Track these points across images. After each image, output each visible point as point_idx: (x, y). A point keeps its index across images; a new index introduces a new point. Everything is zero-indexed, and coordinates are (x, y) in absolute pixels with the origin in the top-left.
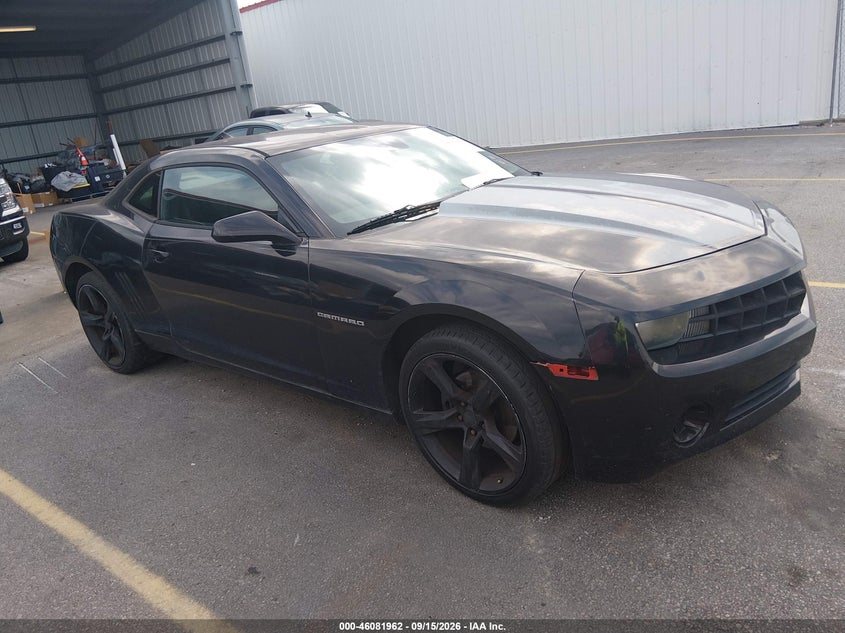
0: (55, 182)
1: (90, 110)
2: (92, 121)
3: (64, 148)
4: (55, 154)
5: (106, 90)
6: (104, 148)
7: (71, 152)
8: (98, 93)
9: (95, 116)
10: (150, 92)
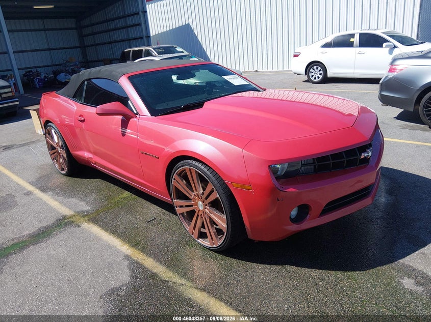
0: (58, 77)
1: (77, 44)
2: (79, 50)
3: (65, 62)
4: (60, 65)
5: (86, 36)
6: (83, 63)
7: (68, 64)
8: (81, 37)
9: (79, 47)
10: (105, 38)
